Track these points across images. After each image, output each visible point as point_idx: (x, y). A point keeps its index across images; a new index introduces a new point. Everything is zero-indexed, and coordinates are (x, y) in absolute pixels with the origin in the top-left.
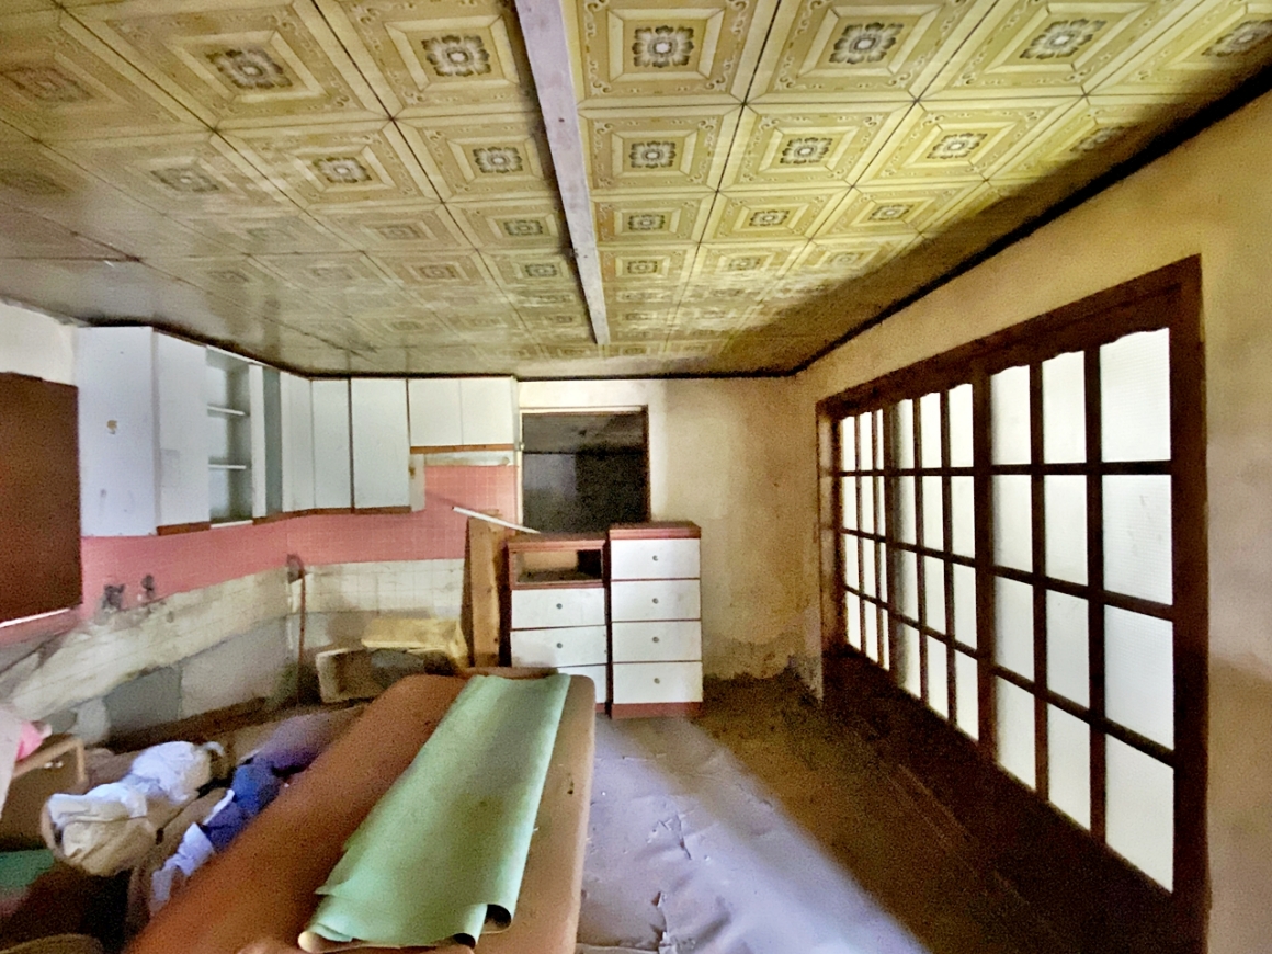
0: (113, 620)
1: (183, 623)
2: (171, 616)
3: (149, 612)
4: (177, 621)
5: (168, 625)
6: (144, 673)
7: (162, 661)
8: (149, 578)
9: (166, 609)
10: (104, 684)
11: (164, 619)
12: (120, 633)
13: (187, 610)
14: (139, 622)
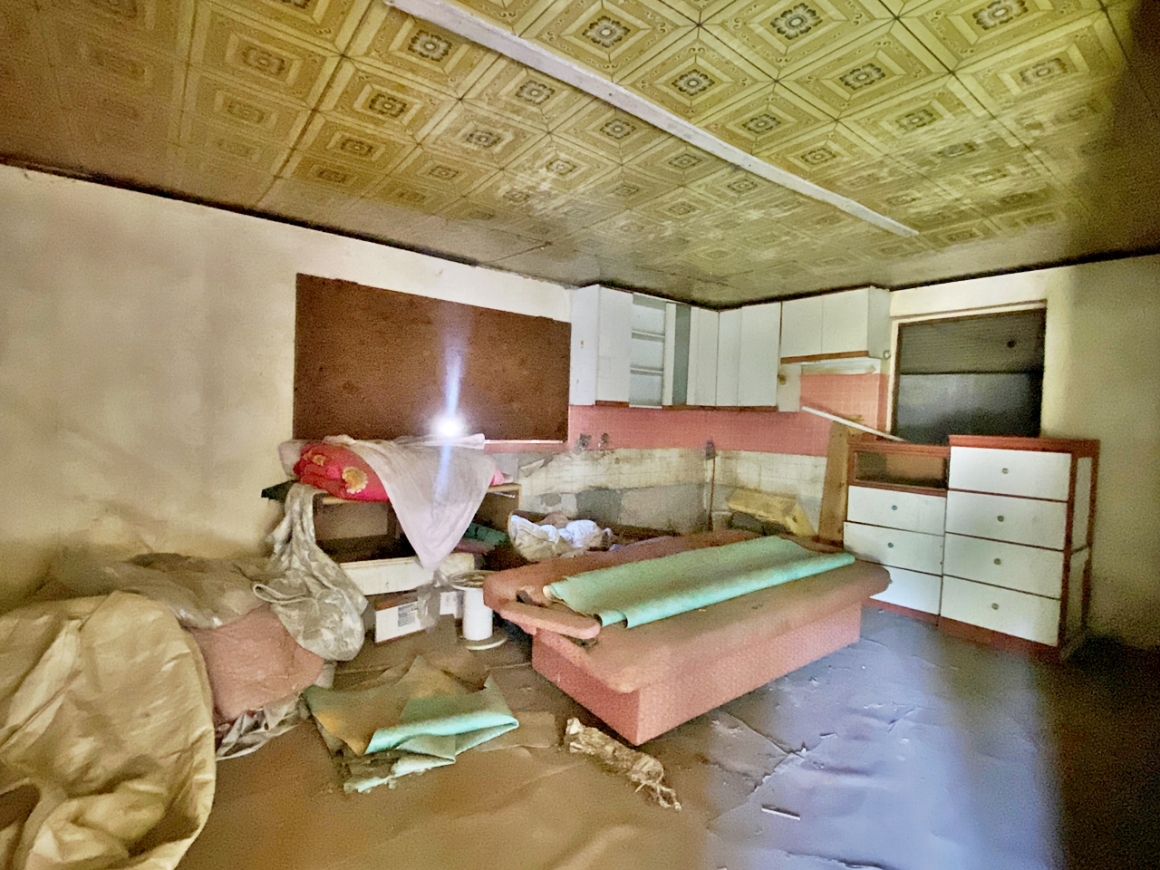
0: (584, 453)
1: (626, 467)
2: (617, 461)
3: (604, 455)
4: (621, 464)
5: (616, 466)
6: (599, 489)
7: (611, 486)
8: (606, 435)
9: (615, 456)
10: (577, 487)
11: (613, 461)
12: (587, 462)
13: (628, 460)
14: (597, 459)
